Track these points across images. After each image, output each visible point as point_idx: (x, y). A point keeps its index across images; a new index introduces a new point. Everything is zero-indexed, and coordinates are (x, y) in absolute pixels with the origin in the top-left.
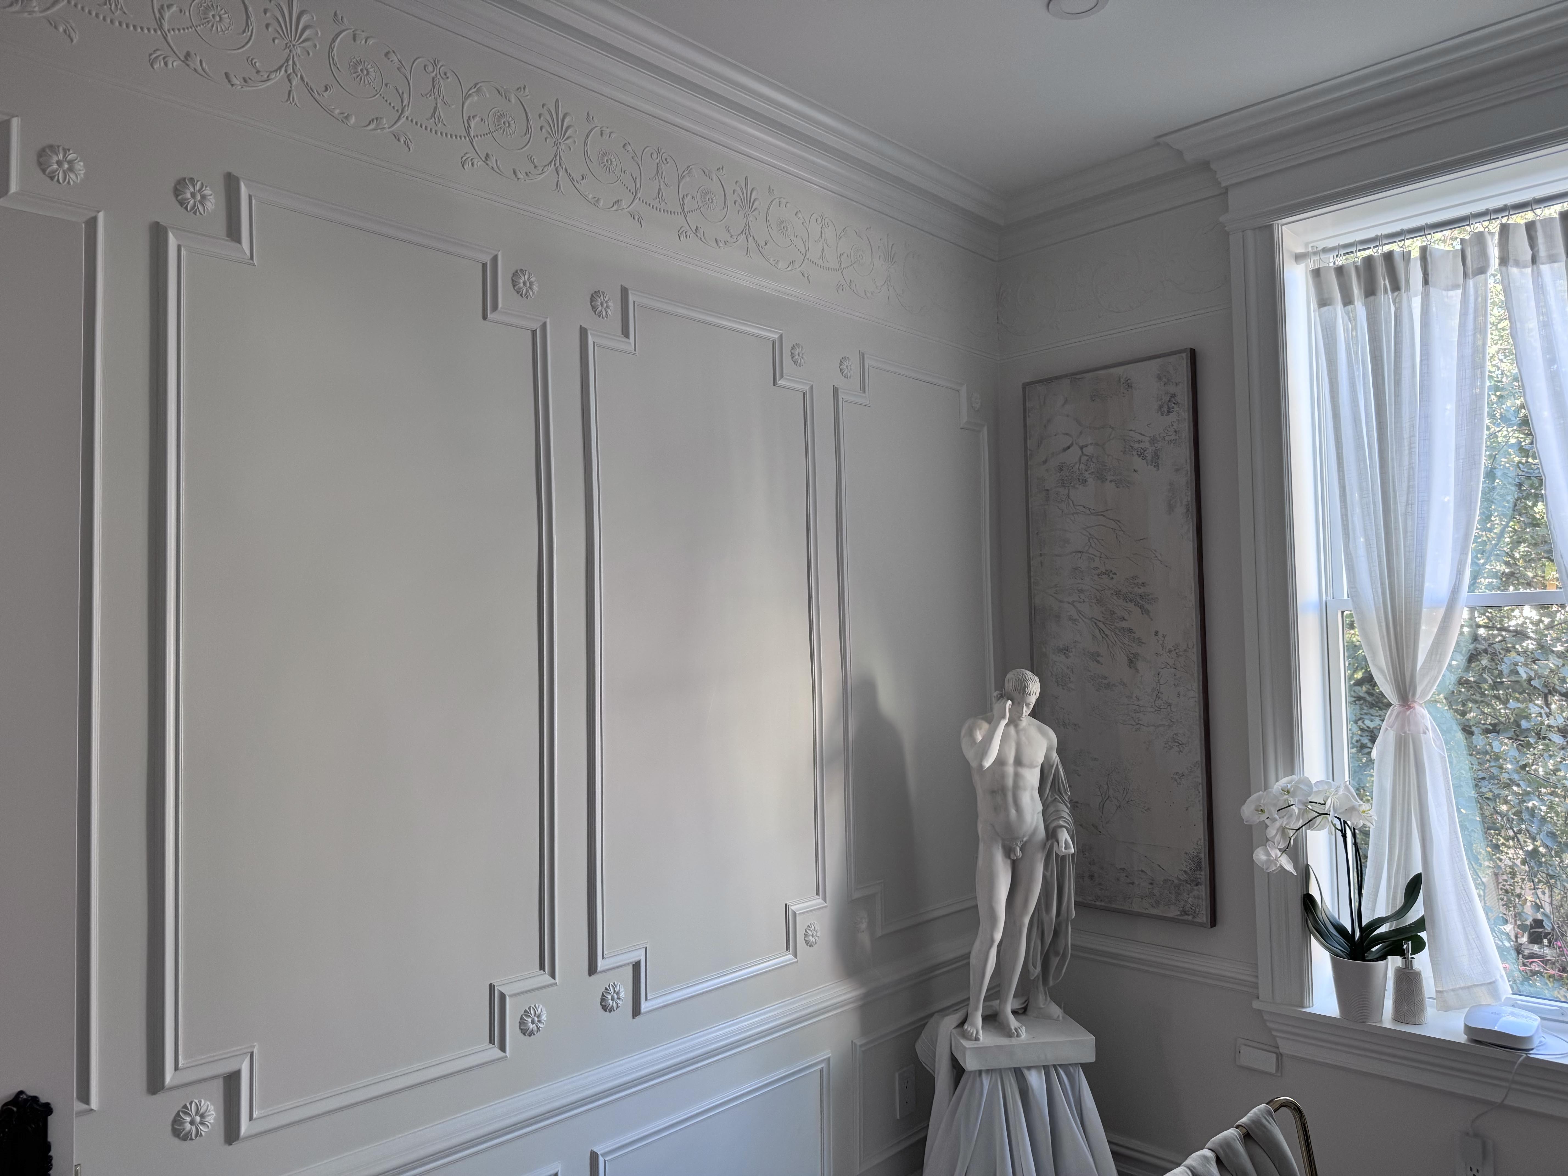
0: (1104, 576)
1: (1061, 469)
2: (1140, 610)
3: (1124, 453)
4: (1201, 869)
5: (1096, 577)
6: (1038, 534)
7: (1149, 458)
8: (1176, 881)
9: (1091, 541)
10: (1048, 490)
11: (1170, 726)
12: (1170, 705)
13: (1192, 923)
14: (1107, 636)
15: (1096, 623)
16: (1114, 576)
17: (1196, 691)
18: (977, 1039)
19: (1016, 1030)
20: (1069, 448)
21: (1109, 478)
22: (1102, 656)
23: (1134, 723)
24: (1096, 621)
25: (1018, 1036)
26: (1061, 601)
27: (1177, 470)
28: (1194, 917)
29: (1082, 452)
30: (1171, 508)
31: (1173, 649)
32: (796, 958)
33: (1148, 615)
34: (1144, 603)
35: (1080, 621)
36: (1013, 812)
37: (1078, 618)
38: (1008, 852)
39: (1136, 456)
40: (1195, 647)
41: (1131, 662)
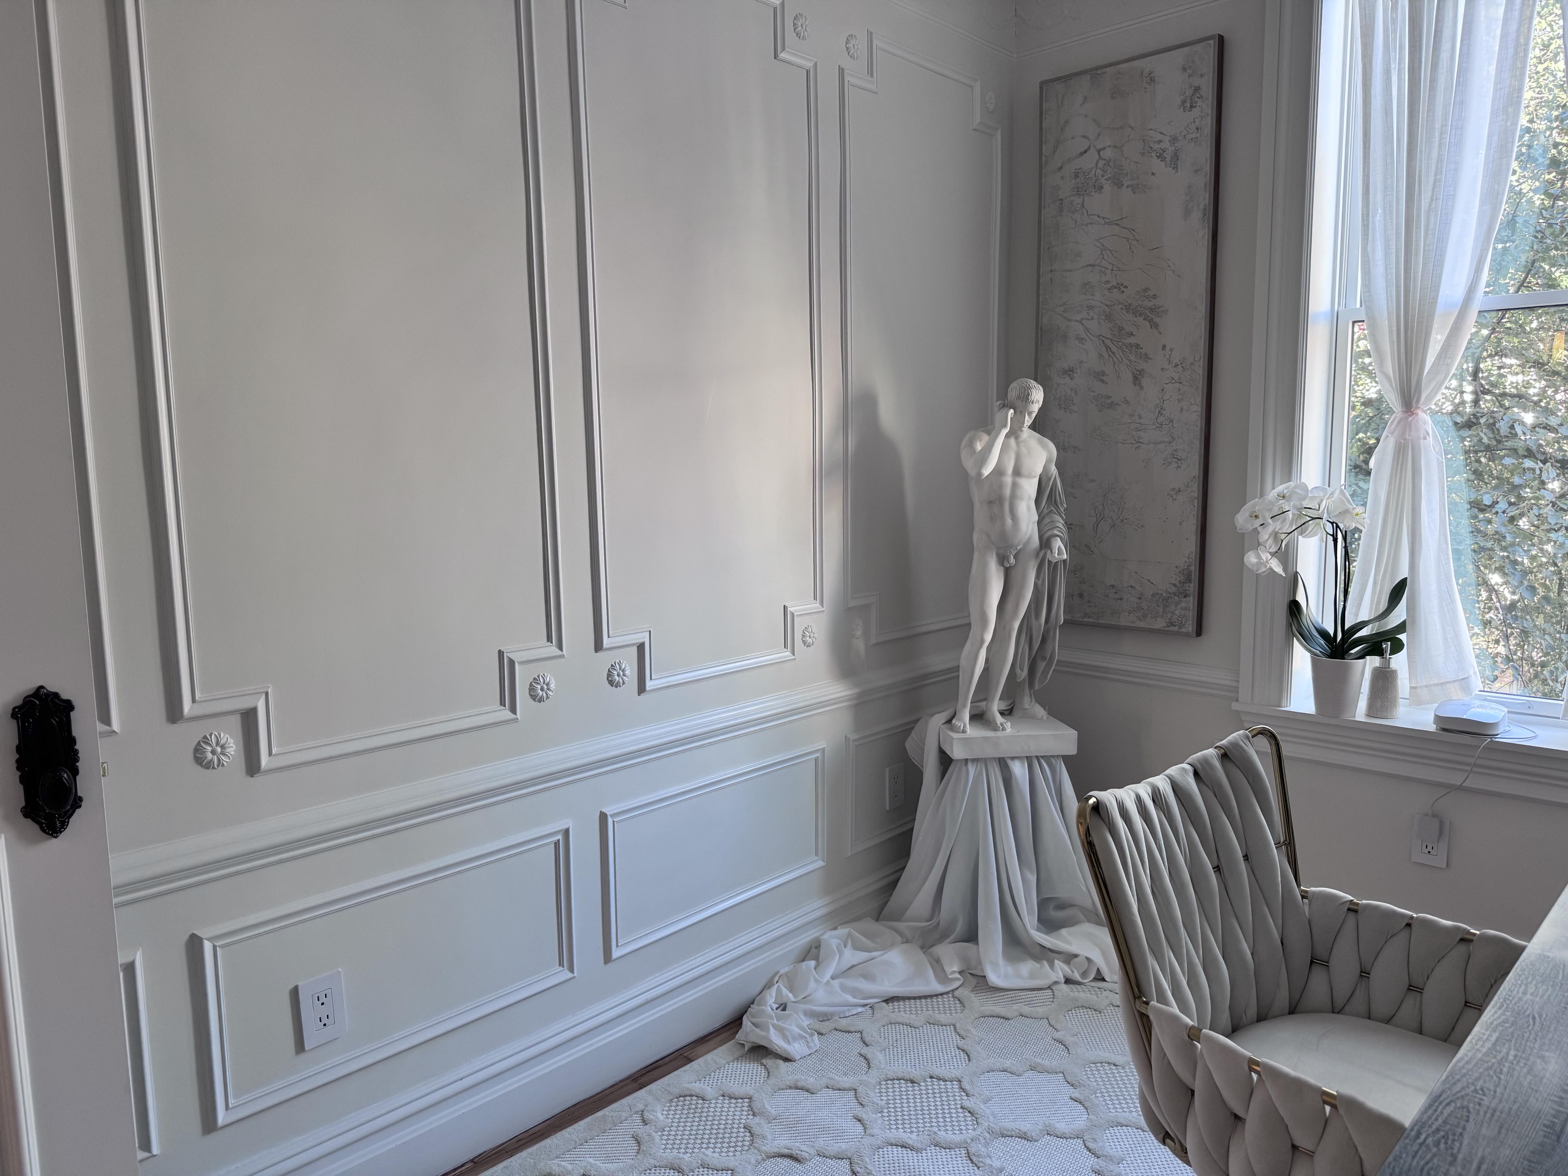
0: (1115, 290)
1: (1076, 176)
2: (1148, 325)
3: (1143, 154)
4: (1190, 581)
5: (1106, 292)
6: (1049, 248)
7: (1168, 159)
8: (1164, 594)
9: (1104, 253)
10: (1062, 200)
11: (1170, 442)
12: (1172, 421)
13: (1178, 634)
14: (1113, 353)
15: (1103, 341)
16: (1125, 289)
17: (1200, 405)
18: (964, 732)
19: (1002, 724)
20: (1086, 152)
21: (1126, 185)
22: (1107, 375)
23: (1134, 442)
24: (1103, 339)
25: (1004, 729)
26: (1069, 320)
27: (1196, 171)
28: (1180, 627)
29: (1100, 156)
30: (1187, 213)
31: (1179, 363)
32: (794, 655)
33: (1157, 329)
34: (1153, 317)
35: (1087, 339)
36: (1009, 521)
37: (1086, 337)
38: (1002, 560)
39: (1155, 158)
40: (1202, 360)
41: (1137, 379)
